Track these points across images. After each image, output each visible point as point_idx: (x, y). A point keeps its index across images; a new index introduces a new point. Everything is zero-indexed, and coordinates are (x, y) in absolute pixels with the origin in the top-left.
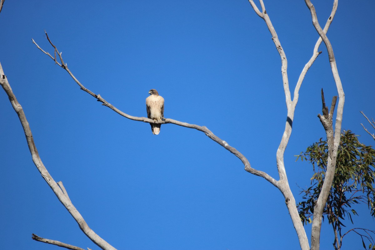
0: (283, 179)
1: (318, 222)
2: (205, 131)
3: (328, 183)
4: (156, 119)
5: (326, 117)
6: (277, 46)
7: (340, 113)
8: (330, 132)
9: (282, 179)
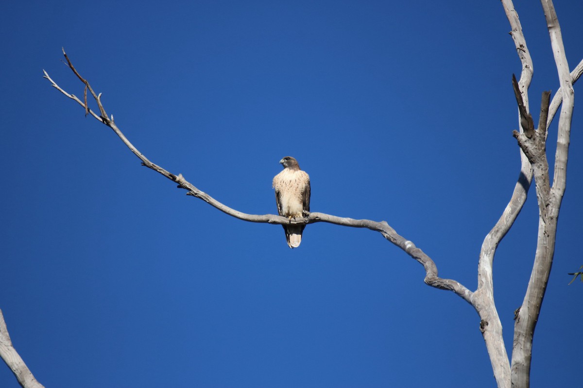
0: (483, 287)
1: (522, 352)
2: (381, 229)
3: (538, 272)
4: (293, 216)
5: (530, 136)
6: (518, 46)
7: (563, 129)
8: (539, 167)
9: (481, 288)
